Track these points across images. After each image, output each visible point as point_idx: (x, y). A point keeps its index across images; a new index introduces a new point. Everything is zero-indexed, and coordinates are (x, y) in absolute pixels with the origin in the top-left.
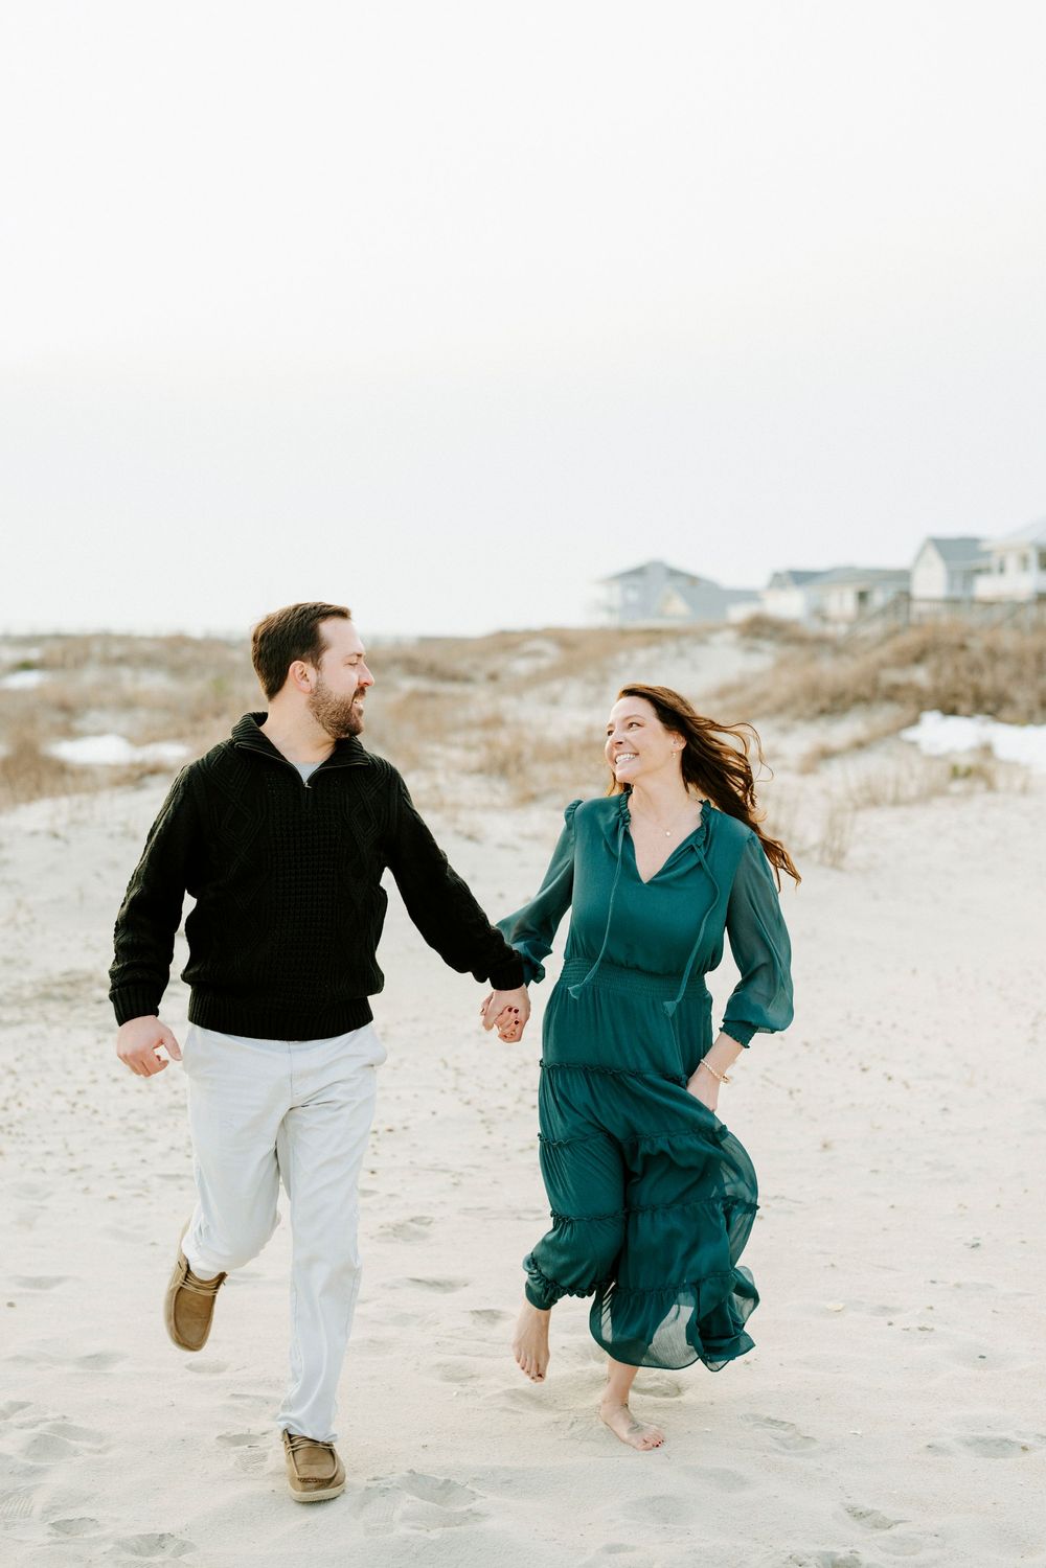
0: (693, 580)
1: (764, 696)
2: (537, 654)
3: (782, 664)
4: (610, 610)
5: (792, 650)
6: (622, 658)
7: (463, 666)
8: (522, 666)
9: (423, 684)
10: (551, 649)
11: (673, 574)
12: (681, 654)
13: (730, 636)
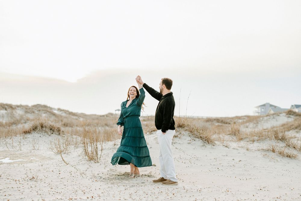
0: (275, 107)
1: (293, 125)
2: (244, 119)
3: (295, 120)
4: (258, 113)
5: (298, 117)
6: (261, 119)
7: (228, 121)
8: (240, 121)
9: (220, 124)
10: (246, 118)
11: (271, 106)
12: (274, 118)
13: (284, 114)
